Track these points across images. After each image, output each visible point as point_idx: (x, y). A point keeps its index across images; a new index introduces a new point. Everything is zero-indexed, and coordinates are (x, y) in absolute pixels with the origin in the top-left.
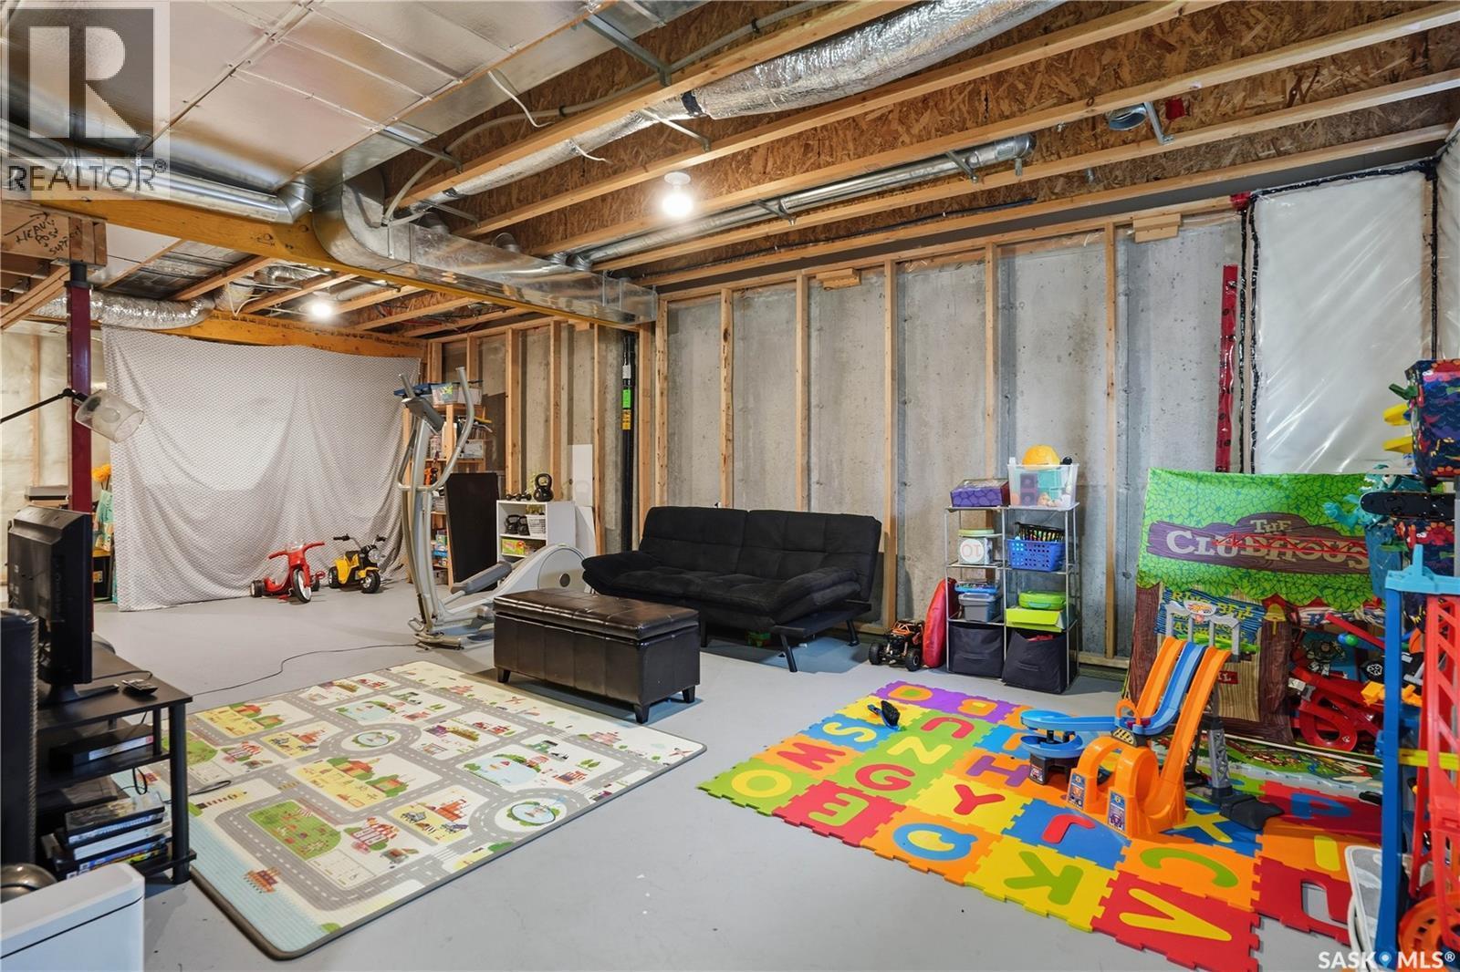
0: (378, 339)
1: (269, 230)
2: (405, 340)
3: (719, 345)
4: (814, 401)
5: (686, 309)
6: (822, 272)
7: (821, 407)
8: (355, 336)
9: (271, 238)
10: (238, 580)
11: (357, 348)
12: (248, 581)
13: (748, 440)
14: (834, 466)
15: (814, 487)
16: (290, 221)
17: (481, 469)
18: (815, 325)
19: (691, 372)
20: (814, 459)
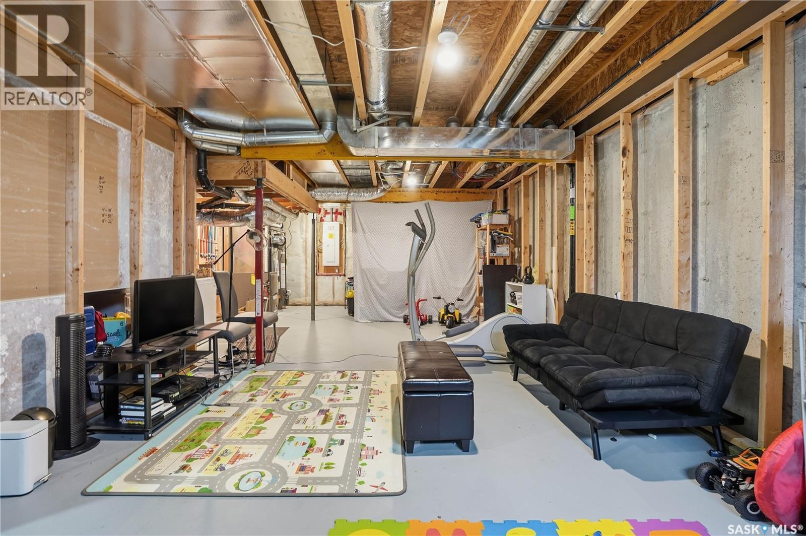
0: (468, 192)
1: (323, 147)
2: (484, 191)
3: (619, 160)
4: (701, 199)
5: (609, 138)
6: (697, 69)
7: (707, 204)
8: (456, 192)
9: (324, 151)
10: (399, 313)
11: (457, 198)
12: (402, 315)
13: (648, 240)
14: (720, 262)
15: (701, 284)
16: (326, 141)
17: (508, 263)
18: (701, 123)
19: (612, 187)
20: (701, 256)
